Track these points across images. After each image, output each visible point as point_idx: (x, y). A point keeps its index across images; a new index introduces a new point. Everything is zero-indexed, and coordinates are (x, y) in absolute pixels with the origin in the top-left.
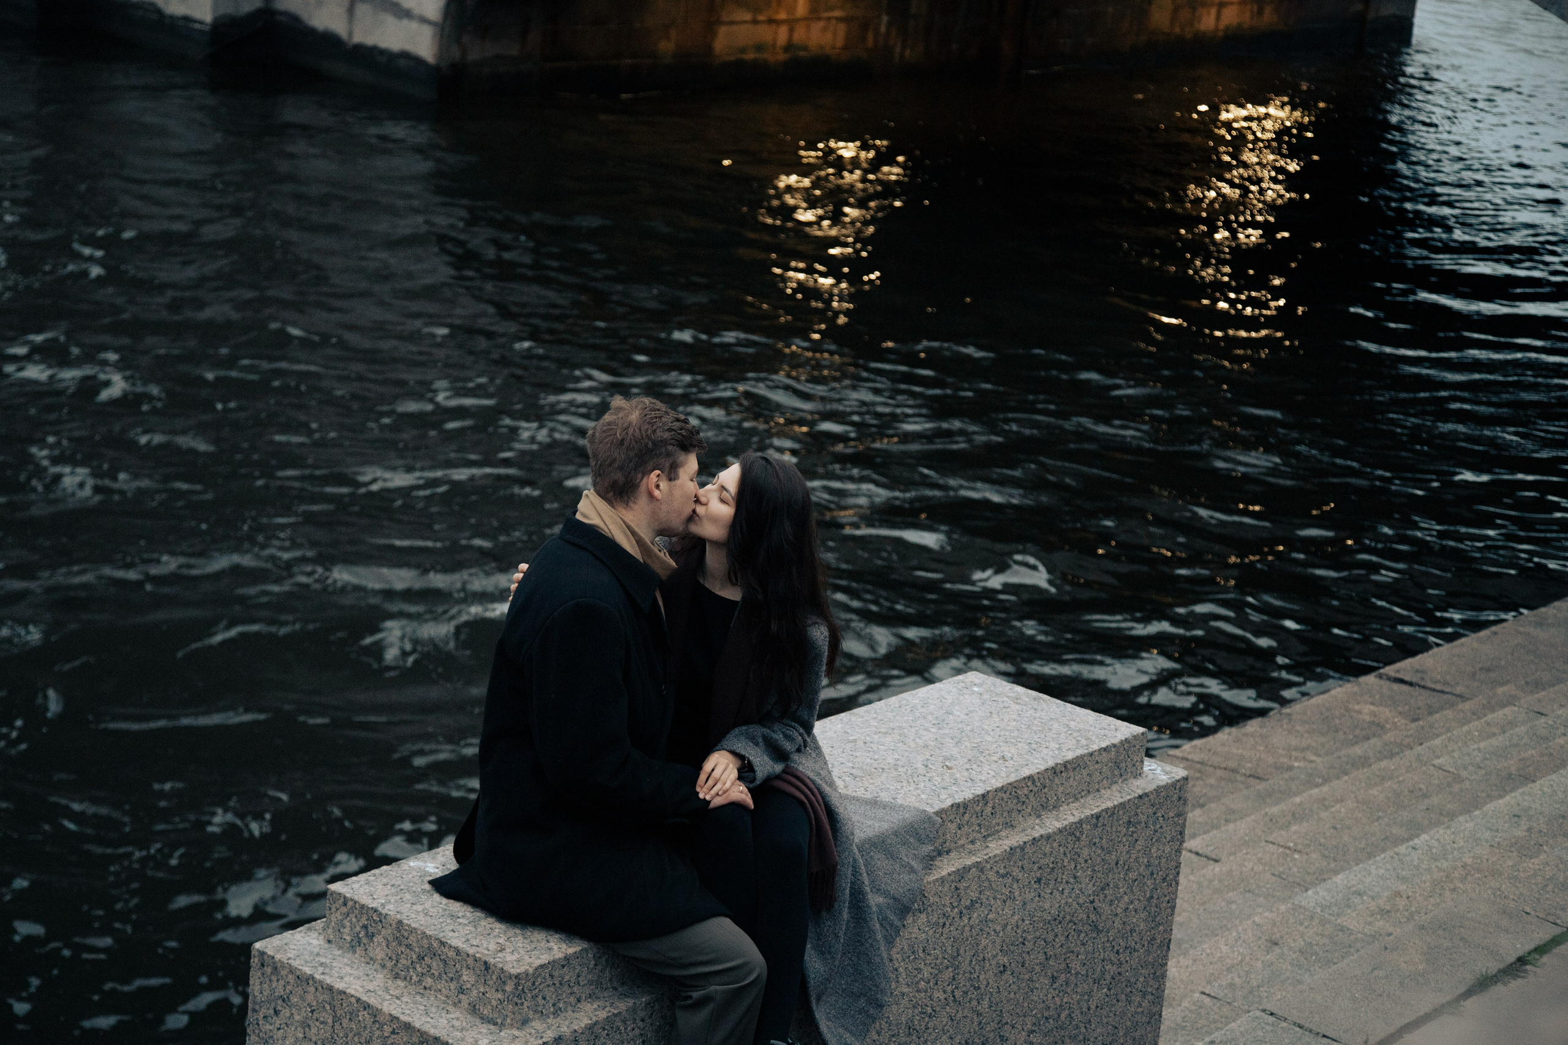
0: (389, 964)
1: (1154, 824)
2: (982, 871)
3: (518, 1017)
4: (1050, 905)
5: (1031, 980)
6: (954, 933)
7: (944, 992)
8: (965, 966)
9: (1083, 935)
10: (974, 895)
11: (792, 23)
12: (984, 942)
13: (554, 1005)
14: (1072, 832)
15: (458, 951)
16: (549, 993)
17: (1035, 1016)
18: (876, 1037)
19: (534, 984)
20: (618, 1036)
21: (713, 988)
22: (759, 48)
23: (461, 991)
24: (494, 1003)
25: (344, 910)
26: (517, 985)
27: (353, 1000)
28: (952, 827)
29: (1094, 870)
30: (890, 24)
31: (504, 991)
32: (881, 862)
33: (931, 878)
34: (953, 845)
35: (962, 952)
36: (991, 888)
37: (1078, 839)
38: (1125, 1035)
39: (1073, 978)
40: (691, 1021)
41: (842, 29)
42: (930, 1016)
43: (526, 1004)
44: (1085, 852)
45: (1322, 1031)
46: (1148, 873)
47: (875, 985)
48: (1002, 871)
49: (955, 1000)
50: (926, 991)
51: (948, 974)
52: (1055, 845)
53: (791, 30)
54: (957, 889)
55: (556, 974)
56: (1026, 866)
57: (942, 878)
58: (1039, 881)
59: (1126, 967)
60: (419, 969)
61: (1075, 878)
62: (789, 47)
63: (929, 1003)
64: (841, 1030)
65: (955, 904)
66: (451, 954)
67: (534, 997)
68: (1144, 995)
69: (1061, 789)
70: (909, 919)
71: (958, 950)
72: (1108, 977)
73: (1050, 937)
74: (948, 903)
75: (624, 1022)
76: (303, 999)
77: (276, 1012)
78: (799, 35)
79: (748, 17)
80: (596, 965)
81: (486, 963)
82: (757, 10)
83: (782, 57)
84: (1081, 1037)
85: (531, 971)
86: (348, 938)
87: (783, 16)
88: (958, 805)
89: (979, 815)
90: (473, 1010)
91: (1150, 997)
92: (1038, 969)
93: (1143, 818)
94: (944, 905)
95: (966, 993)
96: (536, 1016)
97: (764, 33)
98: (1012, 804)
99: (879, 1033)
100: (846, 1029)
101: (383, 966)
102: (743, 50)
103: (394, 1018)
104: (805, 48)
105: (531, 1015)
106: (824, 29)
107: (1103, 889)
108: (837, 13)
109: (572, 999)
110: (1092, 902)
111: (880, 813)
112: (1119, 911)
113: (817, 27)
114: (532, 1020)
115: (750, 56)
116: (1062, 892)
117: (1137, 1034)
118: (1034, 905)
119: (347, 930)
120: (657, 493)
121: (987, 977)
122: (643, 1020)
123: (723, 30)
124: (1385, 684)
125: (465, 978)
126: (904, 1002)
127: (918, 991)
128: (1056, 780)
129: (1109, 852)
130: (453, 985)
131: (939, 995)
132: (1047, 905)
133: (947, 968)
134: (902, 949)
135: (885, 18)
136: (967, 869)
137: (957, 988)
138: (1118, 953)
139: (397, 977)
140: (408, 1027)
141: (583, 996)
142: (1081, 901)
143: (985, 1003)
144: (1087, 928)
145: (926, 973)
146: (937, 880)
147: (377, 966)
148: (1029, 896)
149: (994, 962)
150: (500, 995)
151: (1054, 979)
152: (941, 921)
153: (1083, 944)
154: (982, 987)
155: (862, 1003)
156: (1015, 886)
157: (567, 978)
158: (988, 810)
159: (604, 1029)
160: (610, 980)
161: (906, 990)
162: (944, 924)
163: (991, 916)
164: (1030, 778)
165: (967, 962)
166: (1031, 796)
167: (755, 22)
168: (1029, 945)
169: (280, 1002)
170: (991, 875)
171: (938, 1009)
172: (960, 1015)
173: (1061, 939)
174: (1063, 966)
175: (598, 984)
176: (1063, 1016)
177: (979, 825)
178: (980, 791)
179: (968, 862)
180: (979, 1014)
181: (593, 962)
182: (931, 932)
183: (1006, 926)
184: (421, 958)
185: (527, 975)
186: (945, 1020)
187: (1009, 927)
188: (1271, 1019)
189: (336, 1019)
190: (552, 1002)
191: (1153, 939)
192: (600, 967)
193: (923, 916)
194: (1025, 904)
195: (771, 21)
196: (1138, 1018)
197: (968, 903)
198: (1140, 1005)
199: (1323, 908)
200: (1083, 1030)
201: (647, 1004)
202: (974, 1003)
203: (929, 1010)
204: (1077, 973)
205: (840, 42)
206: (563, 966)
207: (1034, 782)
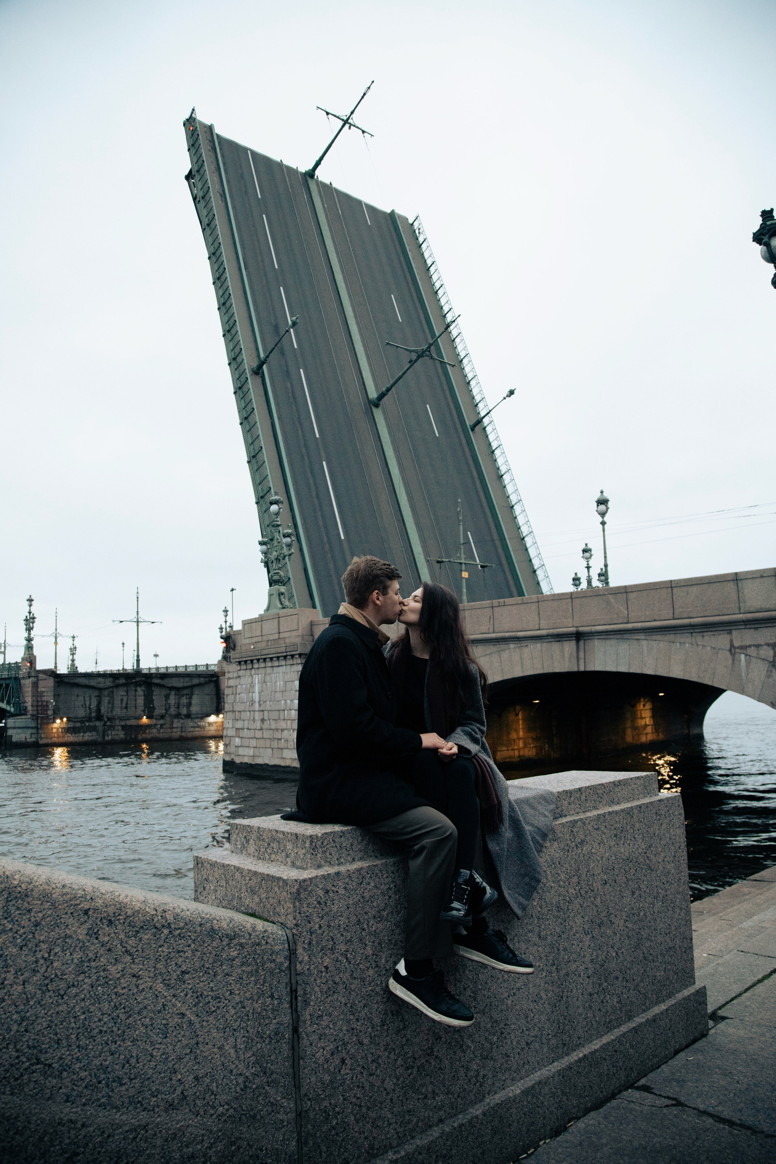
0: (256, 854)
1: (669, 817)
2: (584, 823)
3: (314, 863)
4: (624, 850)
5: (620, 891)
6: (575, 857)
7: (575, 890)
8: (583, 876)
9: (644, 871)
10: (583, 837)
11: (519, 750)
12: (592, 865)
13: (338, 859)
14: (629, 812)
15: (283, 833)
16: (334, 851)
17: (626, 911)
18: (539, 909)
19: (322, 843)
20: (377, 880)
21: (425, 841)
22: (510, 757)
23: (287, 856)
24: (302, 856)
25: (237, 831)
26: (311, 842)
27: (233, 868)
28: (566, 803)
29: (643, 836)
30: (548, 747)
31: (305, 847)
32: (527, 809)
33: (557, 823)
34: (567, 813)
35: (580, 867)
36: (591, 835)
37: (632, 817)
38: (676, 929)
39: (643, 893)
40: (415, 864)
41: (534, 750)
42: (569, 902)
43: (319, 855)
44: (637, 825)
45: (767, 954)
46: (670, 842)
47: (533, 869)
48: (595, 826)
49: (581, 896)
50: (564, 888)
51: (575, 880)
52: (621, 817)
53: (519, 752)
54: (572, 831)
55: (337, 840)
56: (608, 826)
57: (563, 823)
58: (616, 836)
59: (669, 892)
60: (269, 852)
61: (635, 838)
62: (519, 756)
63: (566, 893)
64: (517, 895)
65: (573, 840)
66: (281, 836)
67: (324, 852)
68: (681, 909)
69: (619, 794)
70: (548, 844)
71: (578, 867)
72: (661, 896)
73: (627, 869)
74: (568, 838)
75: (381, 871)
76: (213, 876)
77: (204, 888)
78: (522, 753)
79: (505, 748)
80: (362, 840)
81: (296, 834)
82: (508, 747)
83: (518, 759)
84: (653, 928)
85: (320, 835)
86: (239, 847)
87: (516, 747)
88: (567, 792)
89: (579, 799)
90: (294, 865)
91: (684, 911)
92: (624, 885)
93: (663, 812)
94: (567, 840)
95: (587, 892)
96: (327, 864)
97: (511, 753)
98: (595, 797)
99: (541, 908)
100: (520, 894)
101: (254, 856)
102: (505, 759)
103: (250, 871)
104: (524, 756)
105: (323, 863)
106: (529, 751)
107: (650, 847)
108: (532, 745)
109: (349, 858)
110: (646, 853)
111: (525, 791)
112: (660, 861)
113: (526, 750)
114: (324, 866)
115: (508, 760)
116: (629, 844)
117: (681, 930)
118: (615, 849)
119: (238, 843)
120: (378, 602)
121: (597, 885)
122: (393, 873)
123: (499, 753)
124: (751, 882)
125: (288, 848)
126: (553, 891)
127: (560, 886)
128: (616, 789)
129: (649, 827)
130: (283, 854)
131: (572, 891)
132: (622, 851)
133: (574, 876)
134: (547, 860)
135: (547, 746)
136: (576, 822)
137: (581, 888)
138: (663, 883)
139: (260, 859)
140: (256, 873)
141: (356, 858)
142: (640, 851)
143: (598, 899)
144: (645, 867)
145: (563, 876)
146: (560, 824)
147: (252, 857)
148: (613, 843)
149: (599, 878)
150: (304, 851)
151: (633, 893)
152: (567, 848)
153: (645, 876)
154: (596, 890)
155: (527, 879)
156: (603, 836)
157: (344, 845)
158: (583, 797)
159: (368, 873)
160: (373, 851)
161: (553, 885)
162: (568, 851)
163: (593, 851)
164: (602, 784)
165: (585, 875)
166: (605, 794)
167: (508, 750)
168: (616, 872)
169: (205, 882)
170: (590, 827)
171: (572, 899)
172: (585, 905)
173: (633, 871)
174: (636, 886)
175: (366, 853)
176: (642, 914)
177: (580, 805)
178: (577, 787)
179: (576, 818)
180: (596, 906)
181: (360, 838)
182: (562, 853)
183: (602, 858)
184: (269, 844)
185: (317, 837)
186: (578, 906)
187: (604, 859)
188: (742, 953)
189: (227, 882)
190: (336, 858)
191: (680, 879)
192: (365, 842)
193: (556, 843)
194: (610, 847)
195: (513, 749)
196: (680, 921)
197: (580, 841)
198: (680, 915)
199: (752, 928)
200: (653, 923)
201: (394, 863)
202: (592, 899)
203: (568, 899)
204: (645, 891)
205: (534, 754)
206: (341, 837)
207: (605, 788)
